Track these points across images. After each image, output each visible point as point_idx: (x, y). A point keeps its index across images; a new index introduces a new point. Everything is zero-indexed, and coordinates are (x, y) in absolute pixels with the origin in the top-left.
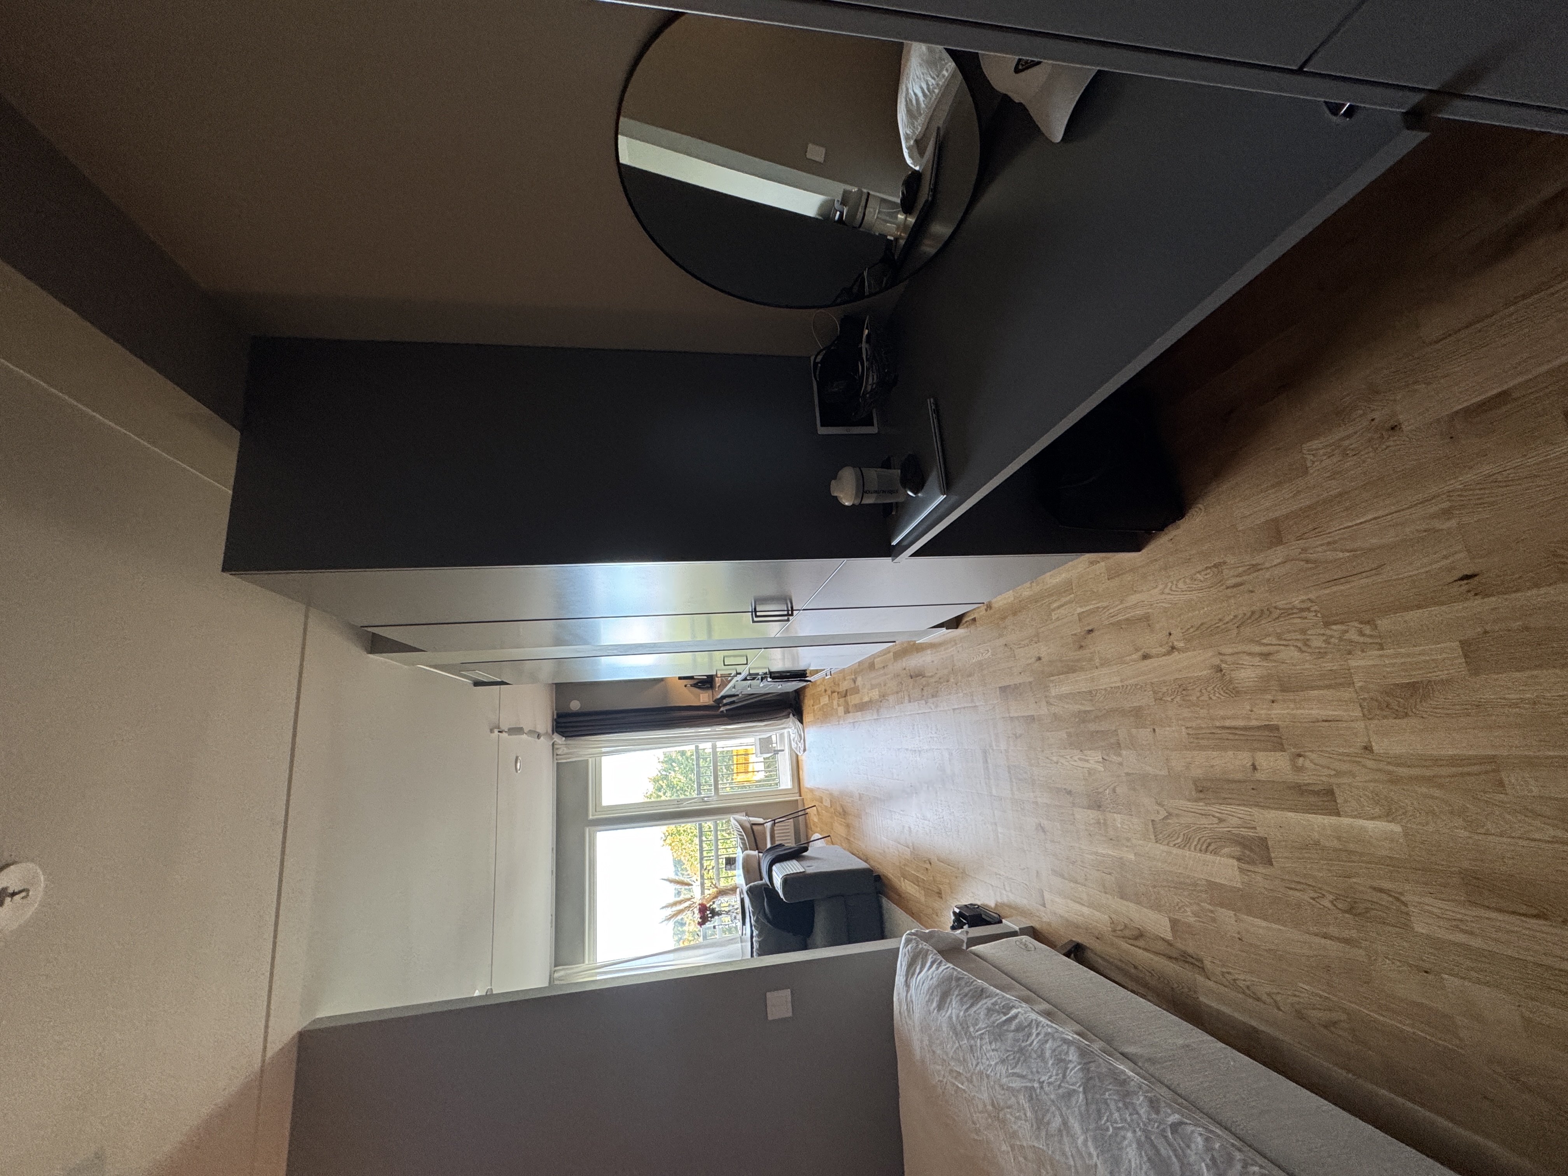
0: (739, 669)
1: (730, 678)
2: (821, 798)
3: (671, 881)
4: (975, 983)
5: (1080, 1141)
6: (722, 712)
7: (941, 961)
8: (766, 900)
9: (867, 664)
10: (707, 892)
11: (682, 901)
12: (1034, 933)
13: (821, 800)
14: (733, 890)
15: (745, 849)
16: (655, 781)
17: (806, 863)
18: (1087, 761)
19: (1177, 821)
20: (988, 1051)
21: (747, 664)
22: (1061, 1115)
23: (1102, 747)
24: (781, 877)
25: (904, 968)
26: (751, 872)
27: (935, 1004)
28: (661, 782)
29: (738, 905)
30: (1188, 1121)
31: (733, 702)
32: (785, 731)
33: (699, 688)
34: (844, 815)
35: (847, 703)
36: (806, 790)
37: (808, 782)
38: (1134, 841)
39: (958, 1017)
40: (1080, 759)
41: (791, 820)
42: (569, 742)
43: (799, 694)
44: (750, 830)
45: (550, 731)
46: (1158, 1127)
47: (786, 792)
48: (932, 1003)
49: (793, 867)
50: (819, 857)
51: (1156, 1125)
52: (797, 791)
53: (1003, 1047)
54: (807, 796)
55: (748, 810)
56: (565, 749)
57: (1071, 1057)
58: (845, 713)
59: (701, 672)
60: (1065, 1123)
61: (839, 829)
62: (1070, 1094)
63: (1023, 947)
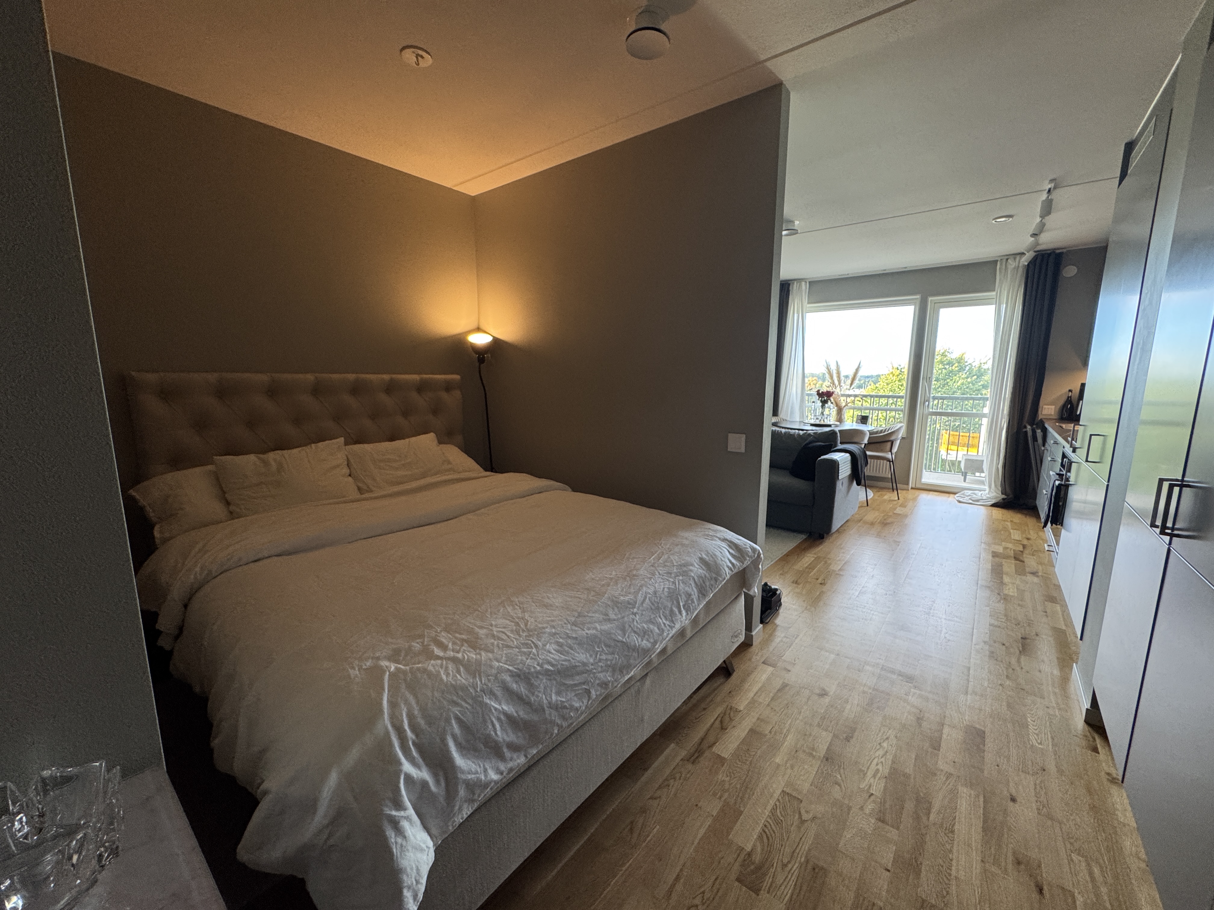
0: (1082, 453)
1: (1070, 439)
2: (905, 507)
3: (857, 370)
4: (711, 591)
5: (597, 625)
6: (1025, 427)
7: (733, 571)
8: (823, 444)
9: (1055, 595)
10: (842, 398)
11: (839, 378)
12: (746, 645)
13: (903, 506)
14: (840, 420)
15: (871, 433)
16: (960, 360)
17: (846, 483)
18: (874, 776)
19: (795, 824)
20: (664, 585)
21: (1087, 461)
22: (614, 620)
23: (885, 802)
24: (838, 459)
25: (736, 541)
26: (850, 436)
27: (704, 556)
28: (956, 365)
29: (827, 422)
30: (590, 702)
31: (1035, 439)
32: (987, 487)
33: (1064, 406)
34: (883, 523)
35: (1007, 557)
36: (916, 495)
37: (924, 497)
38: (789, 771)
39: (691, 570)
40: (877, 771)
41: (890, 476)
42: (1021, 270)
43: (1032, 510)
44: (887, 439)
45: (1039, 248)
46: (591, 681)
47: (919, 476)
48: (705, 554)
49: (845, 471)
50: (849, 495)
51: (592, 681)
52: (918, 486)
53: (663, 596)
54: (911, 494)
55: (908, 440)
56: (1013, 266)
57: (644, 642)
58: (993, 552)
59: (1086, 410)
60: (609, 620)
61: (871, 516)
62: (624, 631)
63: (735, 634)
